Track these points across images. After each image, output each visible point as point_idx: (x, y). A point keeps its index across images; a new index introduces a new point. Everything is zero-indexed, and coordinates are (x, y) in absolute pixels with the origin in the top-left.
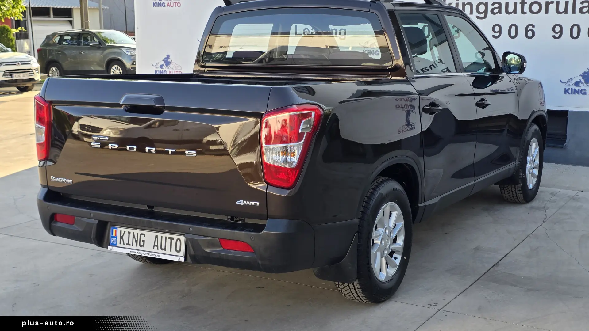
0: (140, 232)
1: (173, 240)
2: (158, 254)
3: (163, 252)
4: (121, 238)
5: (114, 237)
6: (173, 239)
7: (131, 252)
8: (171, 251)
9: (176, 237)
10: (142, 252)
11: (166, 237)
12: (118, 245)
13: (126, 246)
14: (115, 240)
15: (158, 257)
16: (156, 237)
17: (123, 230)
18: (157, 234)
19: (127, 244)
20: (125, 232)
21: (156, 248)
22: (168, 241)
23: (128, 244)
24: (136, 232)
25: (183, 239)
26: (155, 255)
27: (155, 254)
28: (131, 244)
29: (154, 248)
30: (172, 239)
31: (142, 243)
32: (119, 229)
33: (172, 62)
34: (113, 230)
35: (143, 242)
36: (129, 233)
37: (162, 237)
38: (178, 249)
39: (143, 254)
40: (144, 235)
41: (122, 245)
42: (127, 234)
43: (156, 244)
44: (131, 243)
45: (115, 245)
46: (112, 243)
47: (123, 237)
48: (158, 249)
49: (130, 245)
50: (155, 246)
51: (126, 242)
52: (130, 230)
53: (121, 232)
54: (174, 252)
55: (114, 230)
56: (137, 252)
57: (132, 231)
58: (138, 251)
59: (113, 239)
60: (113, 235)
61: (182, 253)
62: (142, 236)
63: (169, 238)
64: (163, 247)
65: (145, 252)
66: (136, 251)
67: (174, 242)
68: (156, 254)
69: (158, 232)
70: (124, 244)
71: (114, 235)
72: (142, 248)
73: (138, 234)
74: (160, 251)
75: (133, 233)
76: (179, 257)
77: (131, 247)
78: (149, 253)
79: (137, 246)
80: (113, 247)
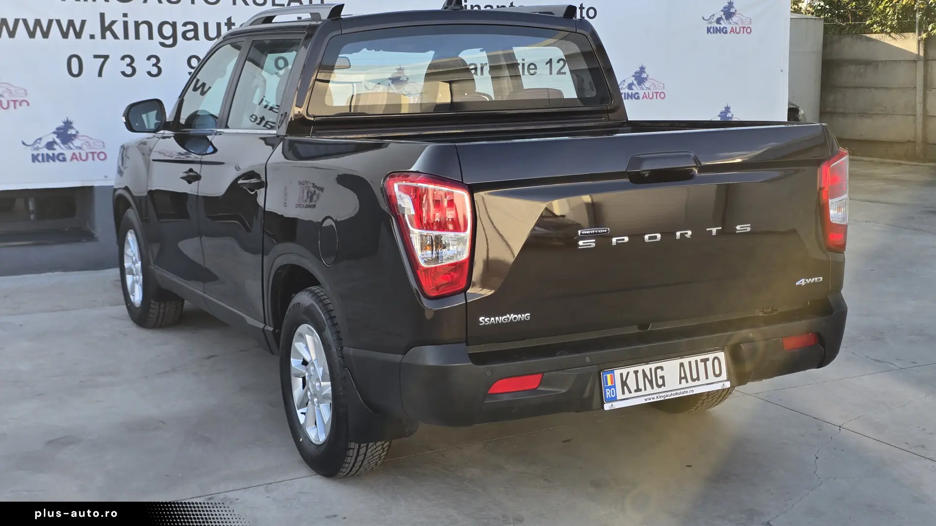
0: (653, 366)
1: (707, 362)
2: (692, 389)
3: (697, 383)
4: (624, 383)
5: (610, 388)
6: (708, 359)
7: (646, 400)
8: (707, 378)
9: (711, 356)
10: (665, 394)
11: (696, 361)
12: (620, 396)
13: (634, 394)
14: (613, 390)
15: (691, 393)
16: (682, 365)
17: (624, 371)
18: (681, 360)
19: (636, 391)
20: (628, 373)
21: (684, 381)
22: (701, 365)
23: (638, 390)
24: (647, 368)
25: (721, 355)
26: (687, 392)
27: (685, 390)
28: (643, 389)
29: (680, 383)
30: (705, 361)
31: (660, 382)
32: (617, 372)
34: (606, 377)
35: (661, 380)
36: (636, 372)
37: (690, 363)
38: (717, 372)
39: (667, 396)
40: (662, 368)
41: (627, 395)
42: (632, 376)
43: (683, 375)
44: (641, 386)
45: (614, 399)
46: (608, 397)
47: (627, 382)
48: (687, 382)
49: (641, 390)
50: (681, 378)
51: (633, 387)
52: (635, 368)
53: (621, 375)
54: (712, 378)
55: (609, 376)
56: (657, 397)
57: (640, 368)
58: (657, 395)
59: (608, 392)
60: (607, 384)
61: (724, 376)
62: (659, 371)
63: (702, 361)
64: (695, 377)
65: (670, 393)
66: (655, 396)
67: (709, 364)
68: (688, 390)
69: (682, 357)
70: (630, 392)
71: (609, 384)
72: (663, 389)
73: (651, 369)
74: (691, 383)
75: (643, 371)
76: (722, 384)
77: (643, 393)
78: (676, 392)
79: (653, 388)
80: (613, 403)
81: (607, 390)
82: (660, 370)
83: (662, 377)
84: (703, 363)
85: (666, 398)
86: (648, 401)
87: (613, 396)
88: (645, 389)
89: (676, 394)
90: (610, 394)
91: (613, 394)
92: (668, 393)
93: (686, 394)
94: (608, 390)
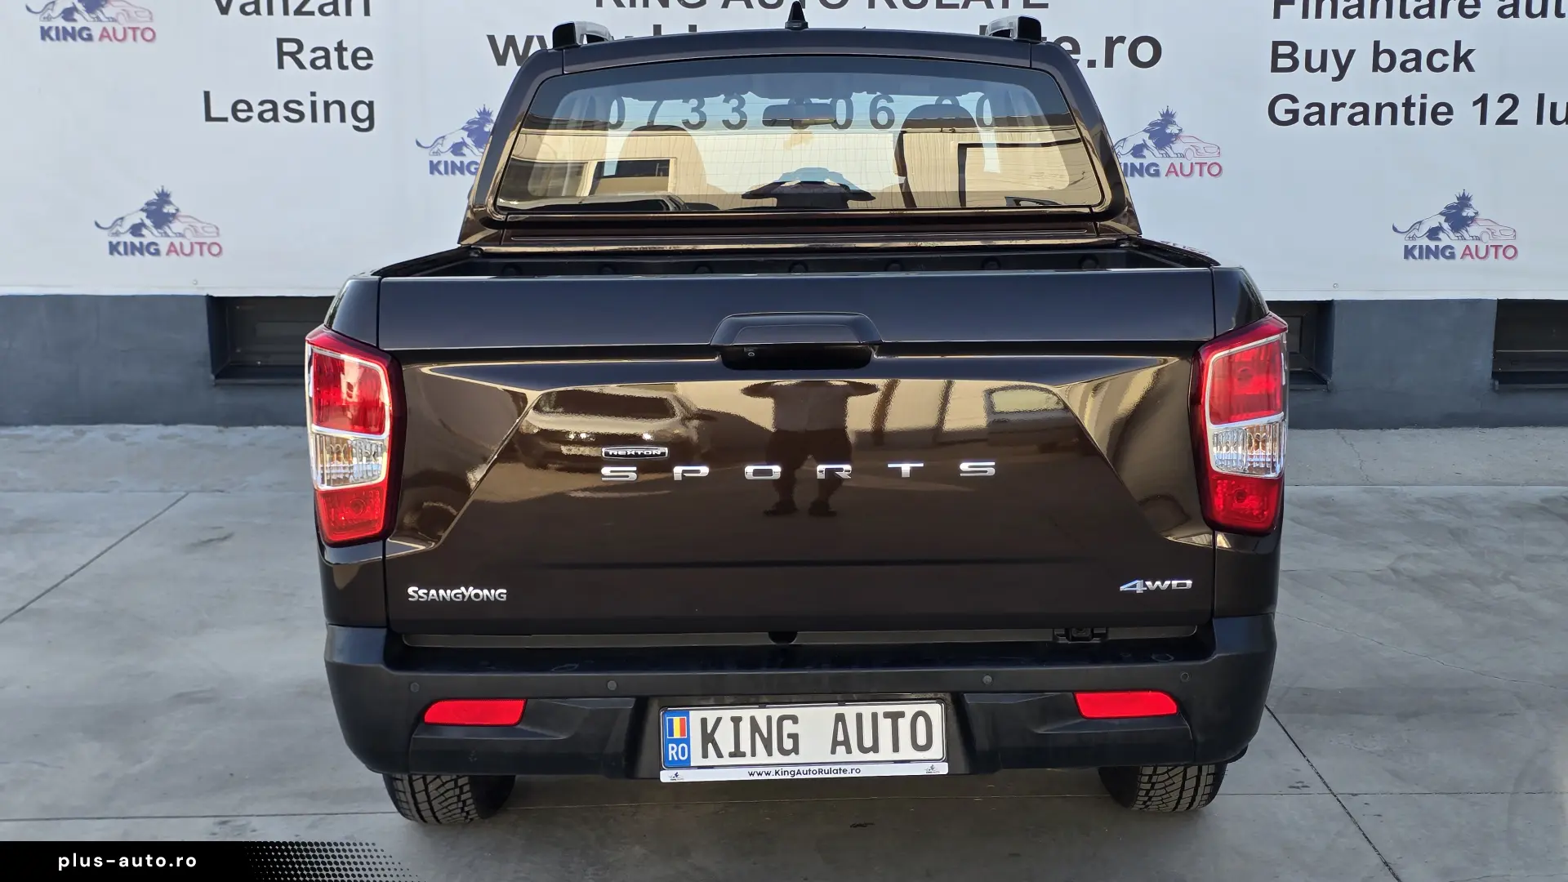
0: (776, 712)
1: (900, 720)
2: (855, 767)
3: (871, 756)
4: (708, 738)
5: (678, 742)
6: (902, 715)
7: (751, 774)
8: (896, 749)
9: (910, 709)
10: (796, 769)
11: (875, 715)
12: (696, 759)
13: (727, 761)
14: (683, 748)
15: (854, 775)
16: (840, 718)
17: (711, 715)
18: (841, 709)
19: (732, 755)
20: (719, 720)
21: (841, 749)
22: (885, 725)
23: (737, 753)
24: (761, 715)
25: (935, 711)
26: (845, 771)
27: (843, 767)
28: (749, 753)
29: (833, 752)
30: (895, 717)
31: (788, 744)
32: (695, 716)
33: (183, 212)
34: (671, 722)
35: (791, 740)
36: (736, 721)
37: (859, 717)
38: (922, 740)
39: (799, 773)
40: (795, 719)
41: (713, 759)
42: (727, 726)
43: (840, 738)
44: (745, 746)
45: (686, 765)
46: (670, 759)
47: (717, 736)
48: (849, 751)
49: (743, 755)
50: (835, 743)
51: (727, 746)
52: (736, 713)
53: (704, 721)
54: (906, 751)
55: (677, 720)
56: (777, 773)
57: (746, 713)
58: (777, 769)
59: (673, 749)
60: (671, 734)
61: (937, 750)
62: (788, 723)
63: (887, 715)
64: (868, 742)
65: (806, 768)
66: (772, 770)
67: (904, 725)
68: (848, 767)
69: (842, 703)
70: (720, 755)
71: (677, 735)
72: (792, 758)
73: (769, 719)
74: (857, 755)
75: (753, 719)
76: (930, 764)
77: (748, 760)
78: (820, 767)
79: (770, 754)
80: (681, 772)
81: (670, 745)
82: (791, 722)
83: (794, 737)
84: (890, 720)
85: (796, 777)
86: (756, 777)
87: (681, 758)
88: (754, 754)
89: (820, 771)
90: (677, 753)
91: (683, 755)
92: (802, 768)
93: (842, 775)
94: (675, 746)
